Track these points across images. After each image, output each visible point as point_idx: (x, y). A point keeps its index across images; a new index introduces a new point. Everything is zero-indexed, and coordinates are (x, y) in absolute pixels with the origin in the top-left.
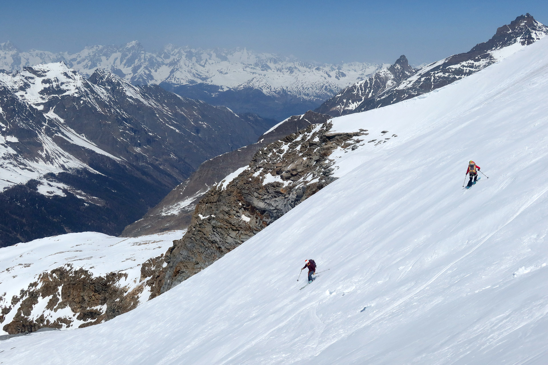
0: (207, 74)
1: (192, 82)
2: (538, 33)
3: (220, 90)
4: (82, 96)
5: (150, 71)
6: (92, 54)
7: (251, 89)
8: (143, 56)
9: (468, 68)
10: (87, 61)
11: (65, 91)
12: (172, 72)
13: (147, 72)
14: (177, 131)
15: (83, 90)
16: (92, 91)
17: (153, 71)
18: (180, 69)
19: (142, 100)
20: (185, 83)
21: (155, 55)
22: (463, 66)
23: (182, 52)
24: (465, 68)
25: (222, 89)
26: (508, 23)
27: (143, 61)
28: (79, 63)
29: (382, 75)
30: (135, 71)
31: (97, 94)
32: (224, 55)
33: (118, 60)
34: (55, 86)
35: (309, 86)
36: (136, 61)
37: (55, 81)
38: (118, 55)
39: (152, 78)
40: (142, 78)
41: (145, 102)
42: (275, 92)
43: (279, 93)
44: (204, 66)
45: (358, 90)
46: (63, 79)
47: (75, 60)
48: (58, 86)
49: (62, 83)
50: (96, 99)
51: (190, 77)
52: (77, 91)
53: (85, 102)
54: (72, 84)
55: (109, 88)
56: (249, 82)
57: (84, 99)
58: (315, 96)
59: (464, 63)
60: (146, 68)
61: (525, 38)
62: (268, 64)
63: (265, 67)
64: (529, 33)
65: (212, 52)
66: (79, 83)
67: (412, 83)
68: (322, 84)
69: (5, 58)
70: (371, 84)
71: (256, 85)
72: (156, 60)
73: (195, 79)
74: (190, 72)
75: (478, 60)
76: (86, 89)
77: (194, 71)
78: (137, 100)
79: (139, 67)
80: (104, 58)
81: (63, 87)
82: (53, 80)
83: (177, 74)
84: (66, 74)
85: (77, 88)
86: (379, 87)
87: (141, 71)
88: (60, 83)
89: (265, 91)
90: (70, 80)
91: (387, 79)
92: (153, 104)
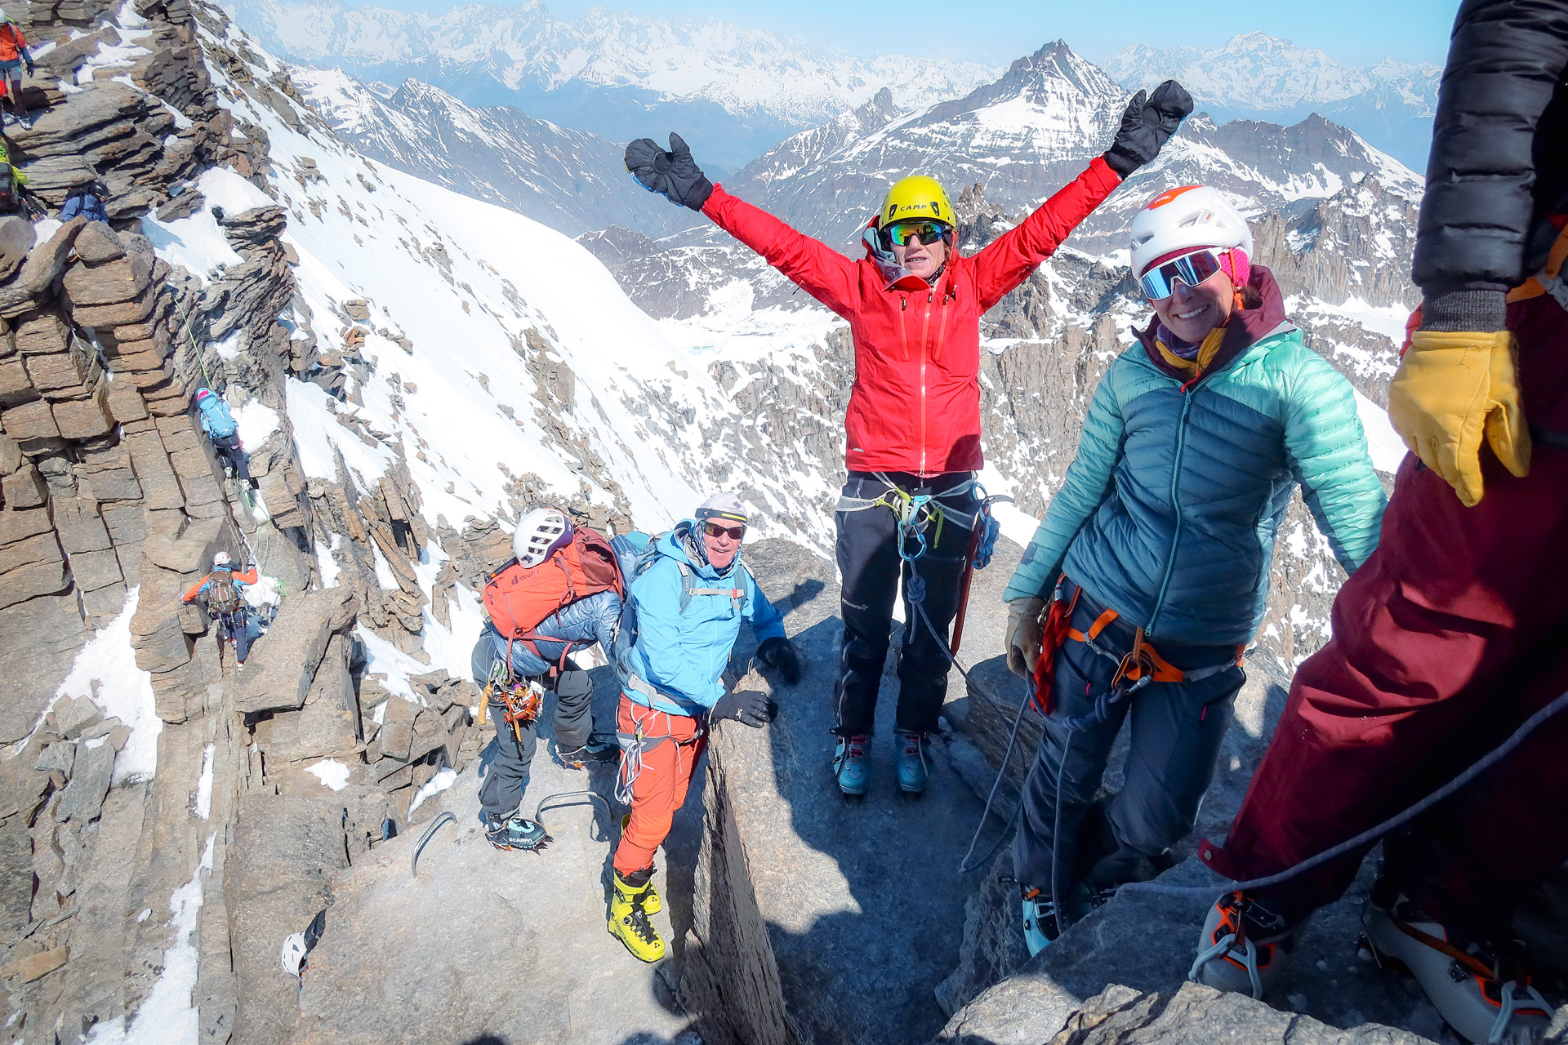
0: (647, 67)
1: (621, 80)
2: (1055, 81)
3: (660, 99)
4: (368, 132)
5: (554, 58)
6: (464, 20)
7: (705, 101)
8: (549, 27)
9: (940, 136)
10: (457, 31)
11: (341, 122)
12: (590, 61)
13: (550, 59)
14: (536, 189)
15: (371, 121)
16: (387, 123)
17: (559, 57)
18: (603, 58)
19: (481, 134)
20: (609, 83)
21: (569, 27)
22: (933, 131)
23: (615, 22)
24: (934, 135)
25: (664, 97)
26: (1030, 54)
27: (548, 36)
28: (443, 34)
29: (841, 122)
30: (529, 55)
31: (394, 128)
32: (684, 30)
33: (509, 33)
34: (324, 113)
35: (801, 101)
36: (538, 36)
37: (325, 103)
38: (508, 23)
39: (557, 70)
40: (541, 69)
41: (487, 139)
42: (745, 109)
43: (751, 111)
44: (643, 53)
45: (800, 148)
46: (339, 100)
47: (436, 29)
48: (329, 113)
49: (337, 108)
50: (393, 136)
51: (619, 72)
52: (361, 121)
53: (373, 141)
54: (354, 109)
55: (426, 112)
56: (705, 89)
57: (373, 136)
58: (808, 120)
59: (935, 127)
60: (548, 51)
61: (1034, 91)
62: (751, 52)
63: (744, 59)
64: (1041, 81)
65: (665, 25)
66: (366, 109)
67: (871, 146)
68: (822, 99)
69: (322, 20)
70: (822, 138)
71: (715, 96)
72: (571, 34)
73: (627, 76)
74: (619, 62)
75: (956, 123)
76: (377, 119)
77: (626, 61)
78: (472, 135)
79: (538, 48)
80: (484, 28)
81: (338, 115)
82: (321, 101)
83: (597, 66)
84: (344, 91)
85: (361, 117)
86: (833, 143)
87: (540, 57)
88: (333, 107)
89: (728, 107)
90: (352, 102)
91: (848, 130)
92: (501, 142)
